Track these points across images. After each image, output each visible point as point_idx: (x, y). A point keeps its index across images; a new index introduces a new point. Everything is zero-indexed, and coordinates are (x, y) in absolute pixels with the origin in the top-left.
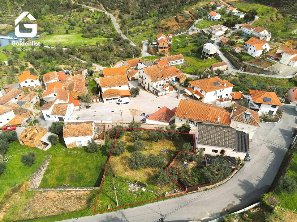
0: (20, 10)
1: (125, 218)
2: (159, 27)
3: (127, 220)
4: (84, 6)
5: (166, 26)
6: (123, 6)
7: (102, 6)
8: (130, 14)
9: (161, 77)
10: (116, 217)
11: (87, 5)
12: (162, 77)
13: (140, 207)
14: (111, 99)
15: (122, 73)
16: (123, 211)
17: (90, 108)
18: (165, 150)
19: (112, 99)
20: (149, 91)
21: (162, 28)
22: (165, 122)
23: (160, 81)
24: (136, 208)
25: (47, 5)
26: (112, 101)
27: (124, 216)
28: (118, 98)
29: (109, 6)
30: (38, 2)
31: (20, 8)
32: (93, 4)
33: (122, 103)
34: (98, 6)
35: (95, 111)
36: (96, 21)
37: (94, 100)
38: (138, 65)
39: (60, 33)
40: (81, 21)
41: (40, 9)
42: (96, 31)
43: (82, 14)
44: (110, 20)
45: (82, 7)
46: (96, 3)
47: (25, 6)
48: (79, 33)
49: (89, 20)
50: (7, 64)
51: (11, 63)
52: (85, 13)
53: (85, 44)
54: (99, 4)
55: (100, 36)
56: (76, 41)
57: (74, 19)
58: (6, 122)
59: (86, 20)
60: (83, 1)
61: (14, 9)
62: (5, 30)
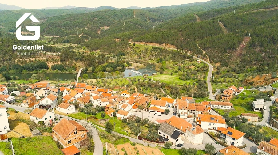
2: (245, 81)
4: (195, 57)
5: (251, 81)
6: (225, 60)
7: (208, 59)
8: (229, 67)
9: (186, 108)
11: (198, 57)
14: (152, 111)
15: (171, 102)
17: (140, 112)
21: (247, 82)
28: (156, 112)
29: (214, 59)
30: (166, 52)
32: (202, 57)
33: (156, 115)
34: (206, 58)
35: (141, 114)
36: (197, 69)
39: (167, 74)
40: (187, 68)
41: (166, 57)
42: (192, 76)
43: (190, 63)
44: (207, 70)
45: (193, 58)
46: (204, 56)
47: (157, 54)
48: (180, 75)
49: (193, 68)
50: (126, 86)
51: (128, 86)
52: (193, 63)
53: (176, 84)
54: (206, 57)
55: (192, 80)
56: (172, 81)
57: (183, 66)
58: (105, 105)
59: (190, 68)
60: (196, 54)
61: (151, 55)
62: (138, 67)
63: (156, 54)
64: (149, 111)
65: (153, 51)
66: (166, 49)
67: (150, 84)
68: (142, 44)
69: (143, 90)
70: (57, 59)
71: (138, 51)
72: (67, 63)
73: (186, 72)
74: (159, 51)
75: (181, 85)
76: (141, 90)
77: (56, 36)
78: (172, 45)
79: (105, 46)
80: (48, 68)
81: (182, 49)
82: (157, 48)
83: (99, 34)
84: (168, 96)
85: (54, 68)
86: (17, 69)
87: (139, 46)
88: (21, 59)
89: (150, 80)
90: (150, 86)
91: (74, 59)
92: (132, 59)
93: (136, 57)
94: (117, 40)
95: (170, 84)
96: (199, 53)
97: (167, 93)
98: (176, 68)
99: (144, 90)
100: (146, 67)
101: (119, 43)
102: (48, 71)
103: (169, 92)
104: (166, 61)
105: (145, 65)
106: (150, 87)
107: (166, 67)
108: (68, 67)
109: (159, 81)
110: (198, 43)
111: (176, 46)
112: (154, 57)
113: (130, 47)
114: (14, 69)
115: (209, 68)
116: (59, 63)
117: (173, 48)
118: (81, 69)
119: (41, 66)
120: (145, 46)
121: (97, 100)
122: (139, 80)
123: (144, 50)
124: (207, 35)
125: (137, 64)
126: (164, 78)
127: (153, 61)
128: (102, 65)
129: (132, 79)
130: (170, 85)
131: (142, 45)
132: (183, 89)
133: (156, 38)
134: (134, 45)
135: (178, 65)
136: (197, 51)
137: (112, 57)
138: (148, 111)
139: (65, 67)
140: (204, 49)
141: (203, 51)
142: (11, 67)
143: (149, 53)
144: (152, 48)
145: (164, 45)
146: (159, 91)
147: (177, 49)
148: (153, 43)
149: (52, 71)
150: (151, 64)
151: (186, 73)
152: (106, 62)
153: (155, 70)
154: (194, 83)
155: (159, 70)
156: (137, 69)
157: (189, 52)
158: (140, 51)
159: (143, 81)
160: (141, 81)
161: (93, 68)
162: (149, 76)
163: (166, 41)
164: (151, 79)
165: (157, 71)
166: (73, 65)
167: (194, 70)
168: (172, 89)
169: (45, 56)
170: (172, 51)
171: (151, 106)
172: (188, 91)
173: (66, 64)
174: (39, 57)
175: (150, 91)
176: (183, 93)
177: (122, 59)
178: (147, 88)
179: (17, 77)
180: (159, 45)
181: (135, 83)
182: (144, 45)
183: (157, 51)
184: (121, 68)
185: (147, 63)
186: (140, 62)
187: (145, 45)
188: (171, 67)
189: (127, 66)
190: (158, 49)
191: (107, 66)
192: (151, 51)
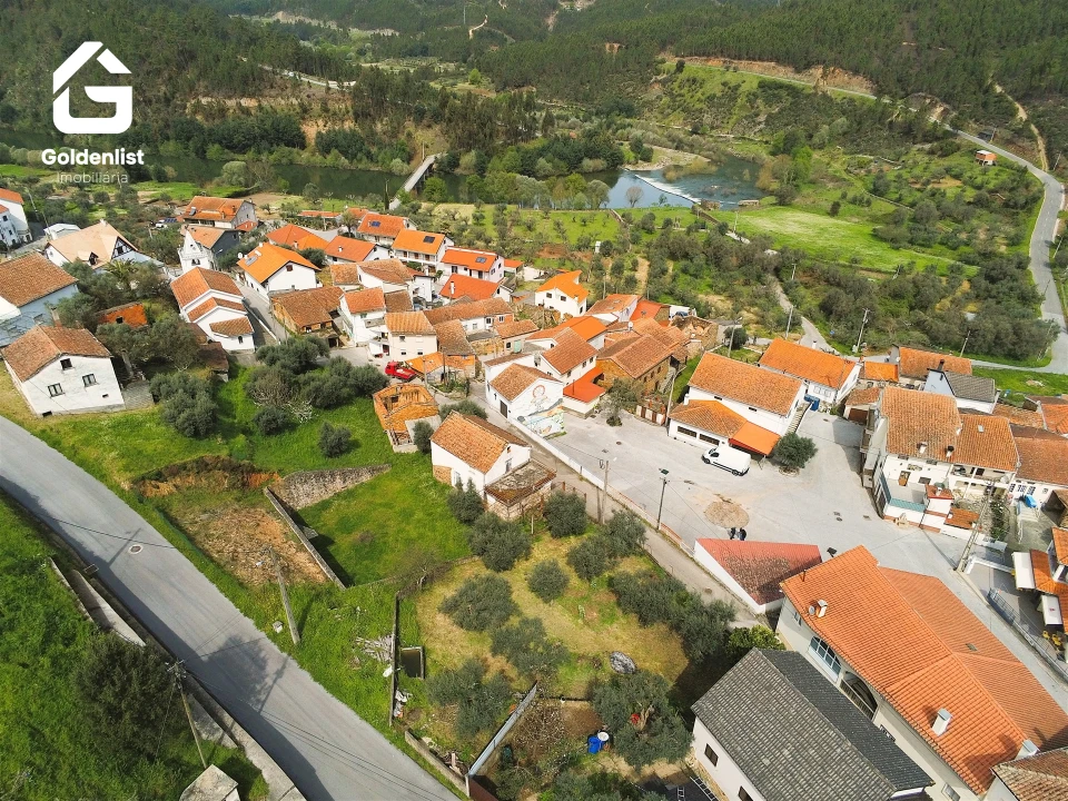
0: (760, 123)
1: (275, 682)
3: (271, 687)
4: (968, 137)
7: (1042, 147)
9: (946, 452)
10: (264, 661)
11: (982, 135)
12: (949, 454)
13: (329, 695)
14: (693, 434)
15: (828, 377)
16: (293, 664)
17: (616, 428)
18: (628, 661)
19: (698, 436)
20: (867, 483)
22: (749, 592)
23: (929, 466)
24: (321, 688)
25: (842, 120)
26: (697, 441)
27: (279, 673)
28: (717, 442)
30: (822, 107)
31: (762, 118)
32: (1008, 135)
33: (717, 465)
34: (1026, 143)
35: (619, 443)
36: (970, 194)
37: (649, 414)
38: (926, 377)
39: (812, 209)
40: (918, 186)
41: (816, 128)
42: (945, 227)
43: (939, 164)
44: (1032, 202)
45: (958, 141)
46: (1021, 133)
47: (780, 113)
48: (874, 219)
49: (950, 186)
50: (597, 250)
51: (607, 249)
52: (953, 163)
53: (855, 261)
54: (1032, 138)
55: (943, 247)
56: (836, 244)
57: (899, 176)
58: (412, 356)
59: (936, 186)
60: (976, 121)
61: (746, 118)
62: (677, 167)
63: (770, 116)
64: (674, 425)
65: (759, 101)
66: (824, 95)
67: (719, 248)
68: (716, 64)
69: (674, 278)
70: (343, 106)
71: (695, 99)
72: (379, 127)
73: (912, 205)
74: (787, 101)
75: (879, 271)
76: (667, 278)
77: (388, 32)
78: (856, 72)
79: (557, 71)
80: (303, 146)
81: (902, 93)
82: (780, 86)
83: (551, 28)
84: (806, 324)
85: (326, 144)
86: (188, 139)
87: (701, 75)
88: (204, 101)
89: (723, 229)
90: (716, 257)
91: (408, 111)
92: (660, 131)
93: (678, 126)
94: (612, 49)
95: (821, 256)
96: (992, 115)
97: (805, 307)
98: (859, 184)
99: (683, 278)
100: (714, 169)
101: (618, 59)
102: (304, 157)
103: (811, 300)
104: (814, 147)
105: (713, 162)
106: (718, 264)
107: (812, 177)
108: (381, 145)
109: (766, 238)
110: (993, 64)
111: (872, 77)
112: (762, 126)
113: (659, 78)
114: (178, 138)
115: (1041, 192)
116: (348, 125)
117: (859, 90)
118: (430, 160)
119: (277, 131)
120: (730, 77)
121: (370, 316)
122: (668, 223)
123: (719, 94)
124: (1049, 30)
125: (680, 154)
126: (797, 226)
127: (753, 147)
128: (522, 144)
129: (638, 218)
130: (826, 267)
131: (713, 72)
132: (897, 296)
133: (782, 40)
134: (680, 67)
135: (869, 172)
136: (985, 105)
137: (577, 117)
138: (666, 424)
139: (366, 146)
140: (1024, 99)
141: (1017, 105)
142: (170, 132)
143: (742, 107)
144: (755, 85)
145: (818, 71)
146: (760, 289)
147: (879, 93)
148: (765, 64)
149: (318, 158)
150: (743, 159)
151: (909, 212)
152: (539, 134)
153: (758, 184)
154: (959, 268)
155: (775, 186)
156: (672, 174)
157: (939, 110)
158: (703, 98)
159: (688, 232)
160: (680, 229)
161: (479, 156)
162: (720, 213)
163: (832, 55)
164: (730, 225)
165: (765, 192)
166: (403, 138)
167: (958, 198)
168: (833, 290)
169: (297, 92)
170: (852, 100)
171: (695, 395)
172: (924, 308)
173: (373, 133)
174: (277, 96)
175: (711, 286)
176: (895, 315)
177: (617, 129)
178: (699, 269)
179: (170, 170)
180: (791, 75)
181: (646, 238)
182: (722, 69)
183: (779, 99)
184: (600, 163)
185: (724, 153)
186: (692, 148)
187: (728, 69)
188: (835, 179)
189: (632, 160)
190: (783, 93)
191: (541, 153)
192: (752, 98)
